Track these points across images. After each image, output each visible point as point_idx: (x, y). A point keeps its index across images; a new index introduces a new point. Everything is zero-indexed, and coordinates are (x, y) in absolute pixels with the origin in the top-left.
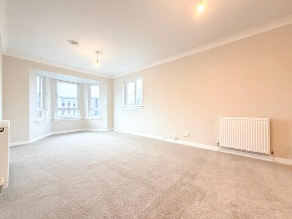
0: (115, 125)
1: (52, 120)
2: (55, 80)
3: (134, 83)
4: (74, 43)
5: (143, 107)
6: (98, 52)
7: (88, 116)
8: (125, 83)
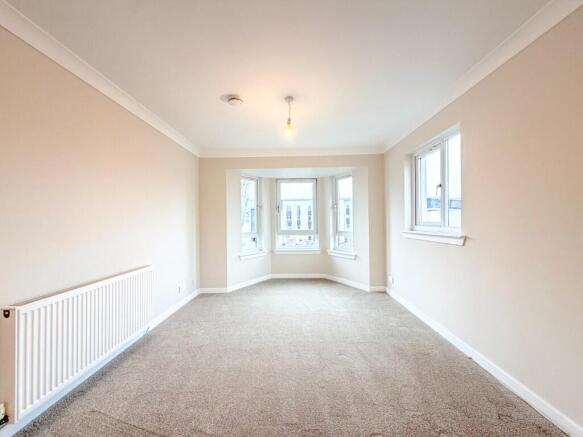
0: (390, 279)
1: (272, 251)
2: (277, 179)
3: (437, 154)
4: (232, 98)
5: (465, 239)
6: (289, 98)
7: (332, 247)
8: (413, 160)
